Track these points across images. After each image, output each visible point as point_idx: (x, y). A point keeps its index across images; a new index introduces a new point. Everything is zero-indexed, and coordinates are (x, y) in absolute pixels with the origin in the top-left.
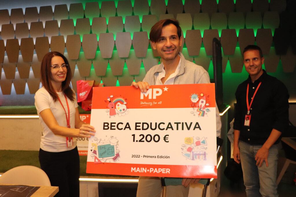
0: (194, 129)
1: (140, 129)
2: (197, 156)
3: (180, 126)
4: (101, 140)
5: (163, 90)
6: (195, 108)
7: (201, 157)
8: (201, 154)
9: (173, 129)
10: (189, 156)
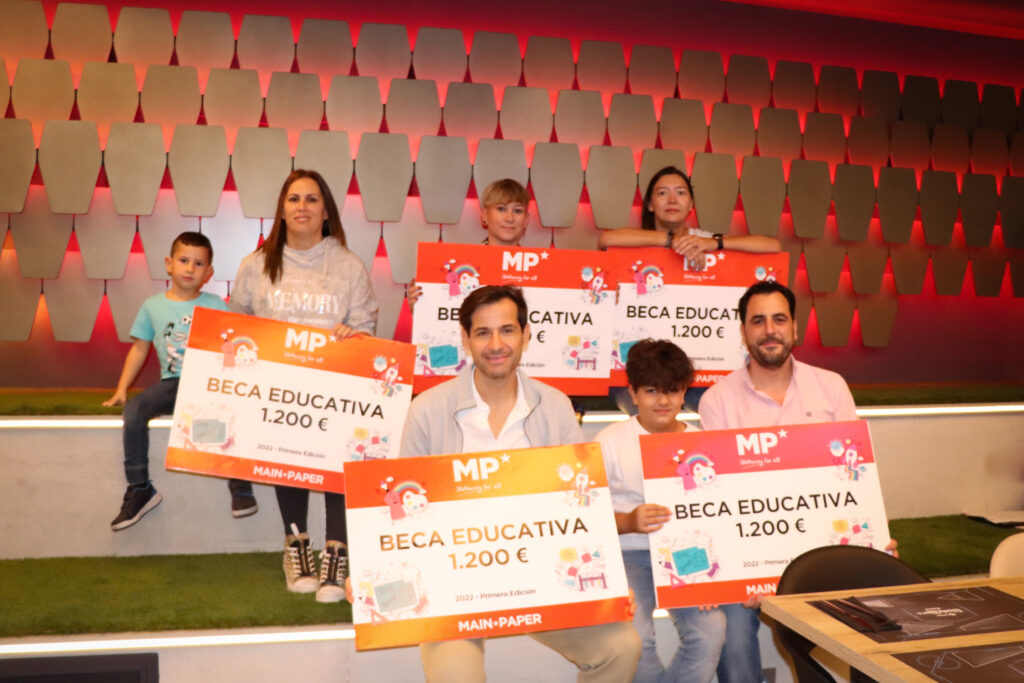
0: (574, 532)
1: (463, 543)
2: (589, 583)
3: (546, 528)
4: (378, 575)
5: (500, 461)
6: (570, 492)
7: (597, 582)
8: (596, 578)
9: (532, 536)
10: (573, 584)
